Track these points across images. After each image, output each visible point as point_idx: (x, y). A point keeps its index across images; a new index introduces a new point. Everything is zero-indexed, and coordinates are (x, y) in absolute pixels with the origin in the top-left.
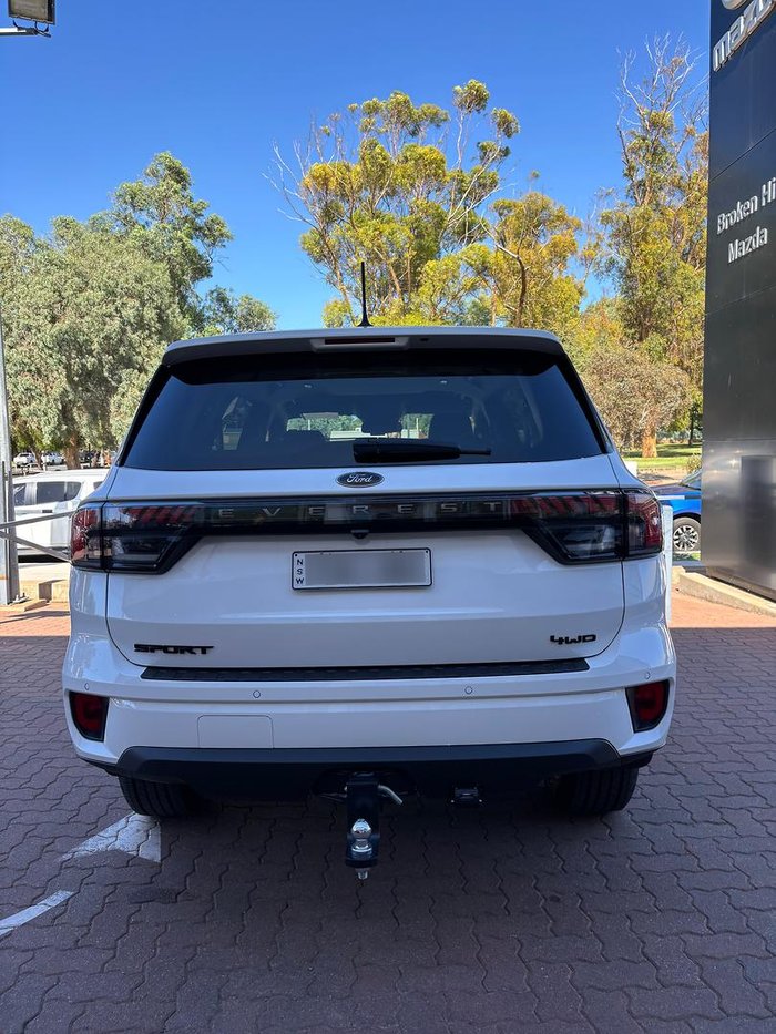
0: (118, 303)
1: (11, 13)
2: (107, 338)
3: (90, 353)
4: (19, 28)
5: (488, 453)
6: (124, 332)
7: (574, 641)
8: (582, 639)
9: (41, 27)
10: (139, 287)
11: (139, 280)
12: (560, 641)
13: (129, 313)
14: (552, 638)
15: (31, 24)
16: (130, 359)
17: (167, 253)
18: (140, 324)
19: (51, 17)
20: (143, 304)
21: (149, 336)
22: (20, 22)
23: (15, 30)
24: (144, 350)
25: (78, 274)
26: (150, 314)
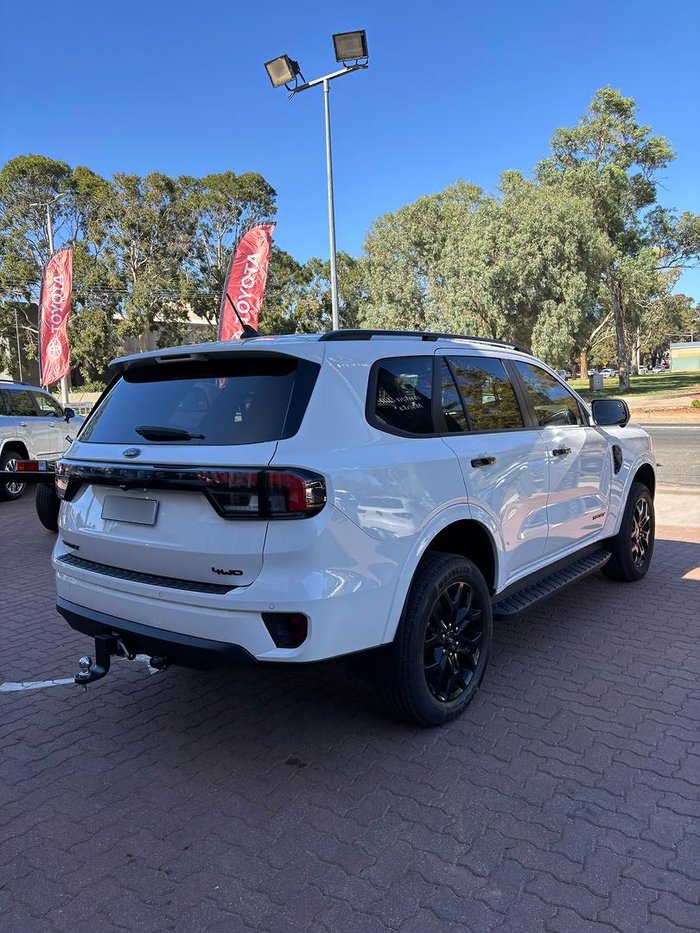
0: (542, 241)
1: (338, 59)
2: (530, 274)
3: (516, 289)
4: (348, 68)
5: (202, 437)
6: (546, 267)
7: (226, 573)
8: (232, 573)
9: (362, 61)
10: (561, 225)
11: (561, 218)
12: (219, 572)
13: (548, 251)
14: (213, 569)
15: (353, 63)
16: (550, 291)
17: (596, 186)
18: (560, 257)
19: (365, 53)
20: (563, 242)
21: (569, 268)
22: (348, 64)
23: (345, 70)
24: (563, 281)
25: (509, 221)
26: (570, 248)
